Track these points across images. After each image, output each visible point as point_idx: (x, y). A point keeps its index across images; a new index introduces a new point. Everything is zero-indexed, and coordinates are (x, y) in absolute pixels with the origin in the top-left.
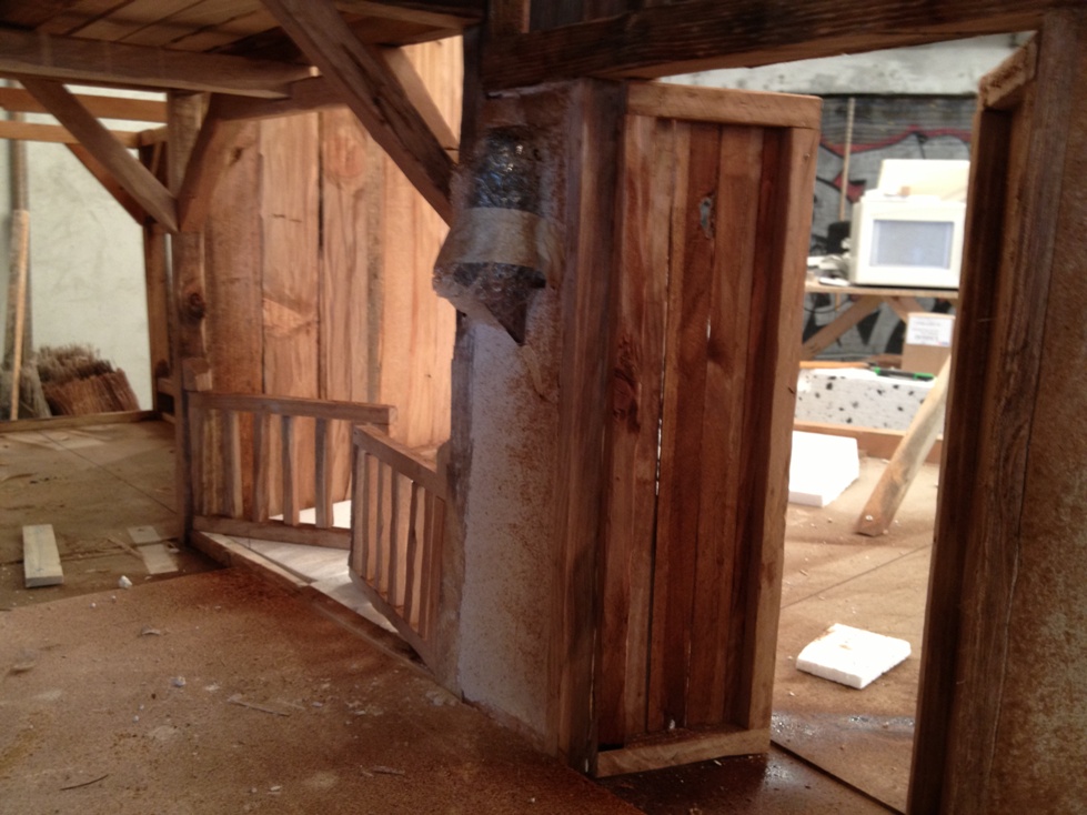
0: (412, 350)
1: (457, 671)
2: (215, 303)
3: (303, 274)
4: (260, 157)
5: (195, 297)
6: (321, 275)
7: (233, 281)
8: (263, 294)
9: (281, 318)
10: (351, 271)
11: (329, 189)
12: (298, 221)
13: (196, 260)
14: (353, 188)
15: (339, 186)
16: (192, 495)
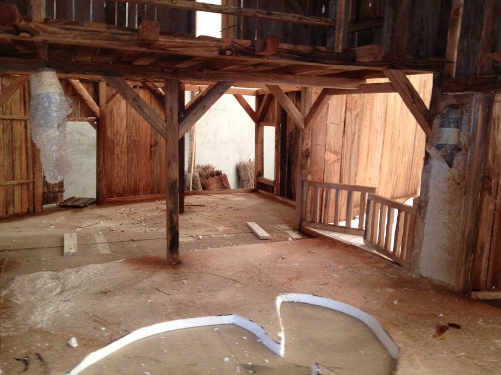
0: (366, 169)
1: (419, 268)
2: (311, 152)
3: (338, 143)
4: (328, 104)
5: (307, 150)
6: (343, 142)
7: (317, 145)
8: (326, 149)
9: (331, 157)
10: (353, 141)
11: (348, 113)
12: (338, 125)
13: (308, 138)
14: (356, 113)
15: (351, 113)
16: (302, 214)
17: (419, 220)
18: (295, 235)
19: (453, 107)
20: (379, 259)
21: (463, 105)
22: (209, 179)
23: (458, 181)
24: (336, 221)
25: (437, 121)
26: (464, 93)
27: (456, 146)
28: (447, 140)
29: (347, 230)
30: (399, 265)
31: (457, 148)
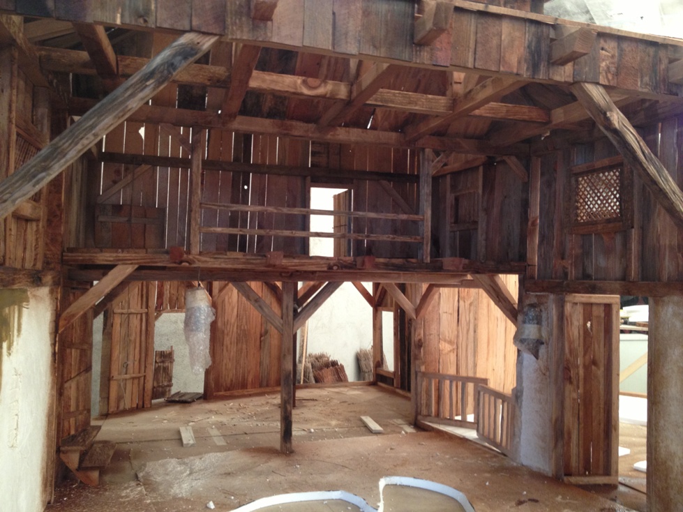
0: (487, 359)
1: (520, 456)
2: (425, 342)
3: (452, 332)
4: (440, 294)
5: (420, 340)
6: (458, 332)
7: (430, 335)
8: (439, 339)
9: (445, 347)
10: (468, 330)
11: (461, 302)
12: (451, 314)
13: (421, 328)
14: (469, 302)
15: (464, 302)
16: (417, 407)
17: (517, 409)
18: (410, 430)
19: (532, 306)
20: (487, 450)
21: (542, 304)
22: (323, 371)
23: (544, 372)
24: (451, 415)
25: (520, 318)
26: (542, 294)
27: (538, 340)
28: (529, 335)
29: (463, 424)
30: (505, 455)
31: (539, 342)
